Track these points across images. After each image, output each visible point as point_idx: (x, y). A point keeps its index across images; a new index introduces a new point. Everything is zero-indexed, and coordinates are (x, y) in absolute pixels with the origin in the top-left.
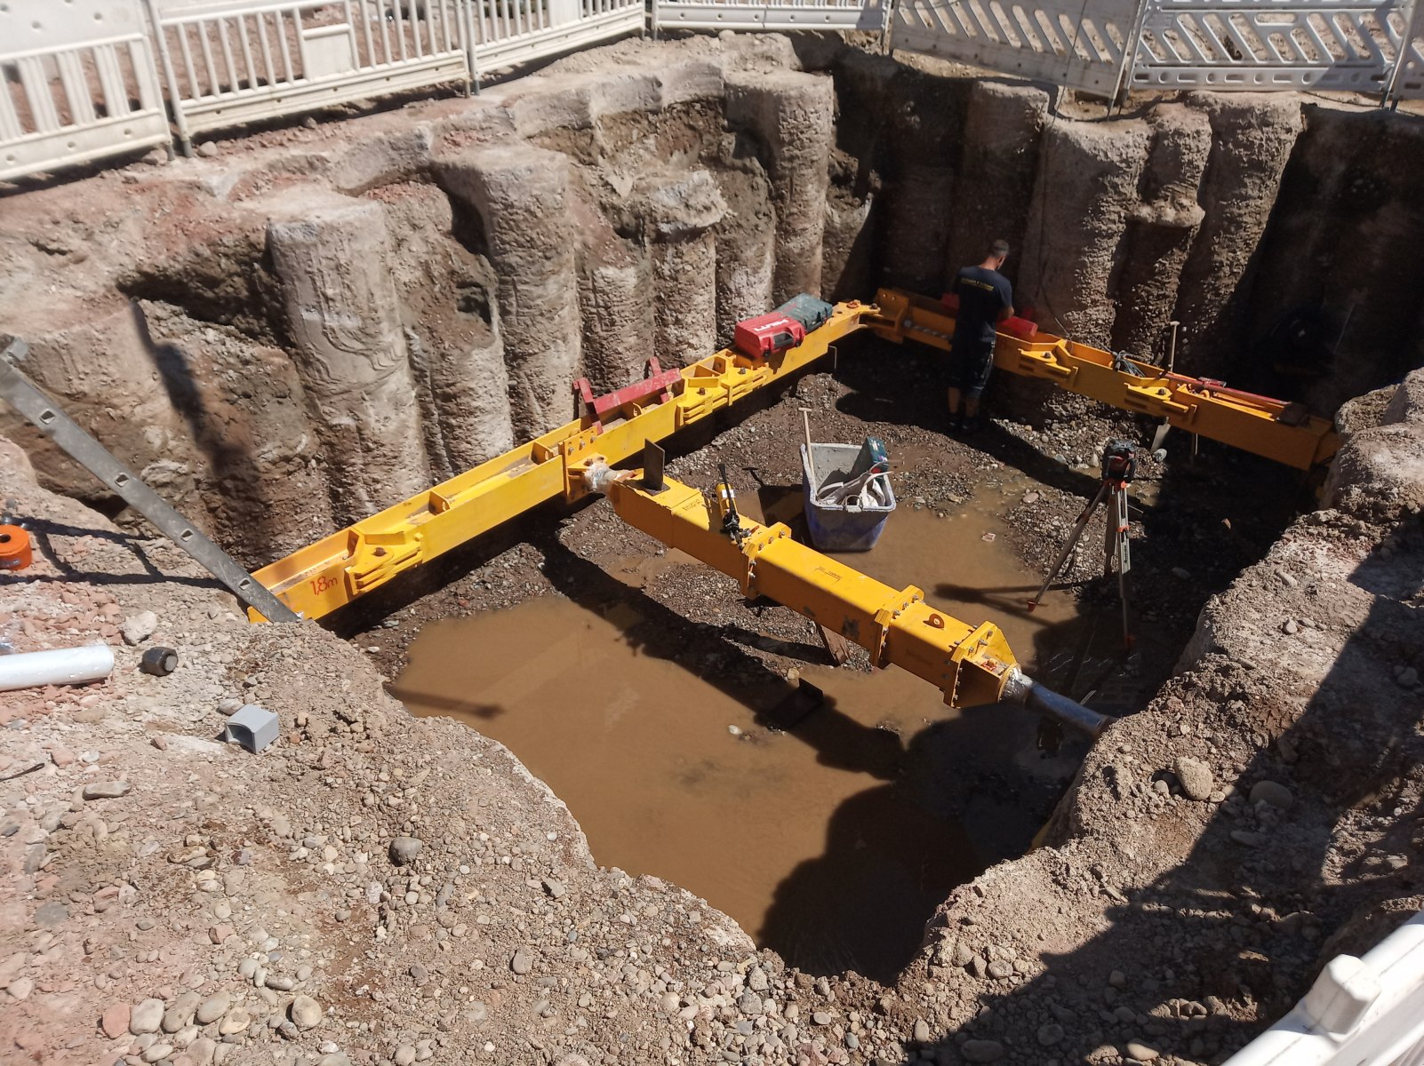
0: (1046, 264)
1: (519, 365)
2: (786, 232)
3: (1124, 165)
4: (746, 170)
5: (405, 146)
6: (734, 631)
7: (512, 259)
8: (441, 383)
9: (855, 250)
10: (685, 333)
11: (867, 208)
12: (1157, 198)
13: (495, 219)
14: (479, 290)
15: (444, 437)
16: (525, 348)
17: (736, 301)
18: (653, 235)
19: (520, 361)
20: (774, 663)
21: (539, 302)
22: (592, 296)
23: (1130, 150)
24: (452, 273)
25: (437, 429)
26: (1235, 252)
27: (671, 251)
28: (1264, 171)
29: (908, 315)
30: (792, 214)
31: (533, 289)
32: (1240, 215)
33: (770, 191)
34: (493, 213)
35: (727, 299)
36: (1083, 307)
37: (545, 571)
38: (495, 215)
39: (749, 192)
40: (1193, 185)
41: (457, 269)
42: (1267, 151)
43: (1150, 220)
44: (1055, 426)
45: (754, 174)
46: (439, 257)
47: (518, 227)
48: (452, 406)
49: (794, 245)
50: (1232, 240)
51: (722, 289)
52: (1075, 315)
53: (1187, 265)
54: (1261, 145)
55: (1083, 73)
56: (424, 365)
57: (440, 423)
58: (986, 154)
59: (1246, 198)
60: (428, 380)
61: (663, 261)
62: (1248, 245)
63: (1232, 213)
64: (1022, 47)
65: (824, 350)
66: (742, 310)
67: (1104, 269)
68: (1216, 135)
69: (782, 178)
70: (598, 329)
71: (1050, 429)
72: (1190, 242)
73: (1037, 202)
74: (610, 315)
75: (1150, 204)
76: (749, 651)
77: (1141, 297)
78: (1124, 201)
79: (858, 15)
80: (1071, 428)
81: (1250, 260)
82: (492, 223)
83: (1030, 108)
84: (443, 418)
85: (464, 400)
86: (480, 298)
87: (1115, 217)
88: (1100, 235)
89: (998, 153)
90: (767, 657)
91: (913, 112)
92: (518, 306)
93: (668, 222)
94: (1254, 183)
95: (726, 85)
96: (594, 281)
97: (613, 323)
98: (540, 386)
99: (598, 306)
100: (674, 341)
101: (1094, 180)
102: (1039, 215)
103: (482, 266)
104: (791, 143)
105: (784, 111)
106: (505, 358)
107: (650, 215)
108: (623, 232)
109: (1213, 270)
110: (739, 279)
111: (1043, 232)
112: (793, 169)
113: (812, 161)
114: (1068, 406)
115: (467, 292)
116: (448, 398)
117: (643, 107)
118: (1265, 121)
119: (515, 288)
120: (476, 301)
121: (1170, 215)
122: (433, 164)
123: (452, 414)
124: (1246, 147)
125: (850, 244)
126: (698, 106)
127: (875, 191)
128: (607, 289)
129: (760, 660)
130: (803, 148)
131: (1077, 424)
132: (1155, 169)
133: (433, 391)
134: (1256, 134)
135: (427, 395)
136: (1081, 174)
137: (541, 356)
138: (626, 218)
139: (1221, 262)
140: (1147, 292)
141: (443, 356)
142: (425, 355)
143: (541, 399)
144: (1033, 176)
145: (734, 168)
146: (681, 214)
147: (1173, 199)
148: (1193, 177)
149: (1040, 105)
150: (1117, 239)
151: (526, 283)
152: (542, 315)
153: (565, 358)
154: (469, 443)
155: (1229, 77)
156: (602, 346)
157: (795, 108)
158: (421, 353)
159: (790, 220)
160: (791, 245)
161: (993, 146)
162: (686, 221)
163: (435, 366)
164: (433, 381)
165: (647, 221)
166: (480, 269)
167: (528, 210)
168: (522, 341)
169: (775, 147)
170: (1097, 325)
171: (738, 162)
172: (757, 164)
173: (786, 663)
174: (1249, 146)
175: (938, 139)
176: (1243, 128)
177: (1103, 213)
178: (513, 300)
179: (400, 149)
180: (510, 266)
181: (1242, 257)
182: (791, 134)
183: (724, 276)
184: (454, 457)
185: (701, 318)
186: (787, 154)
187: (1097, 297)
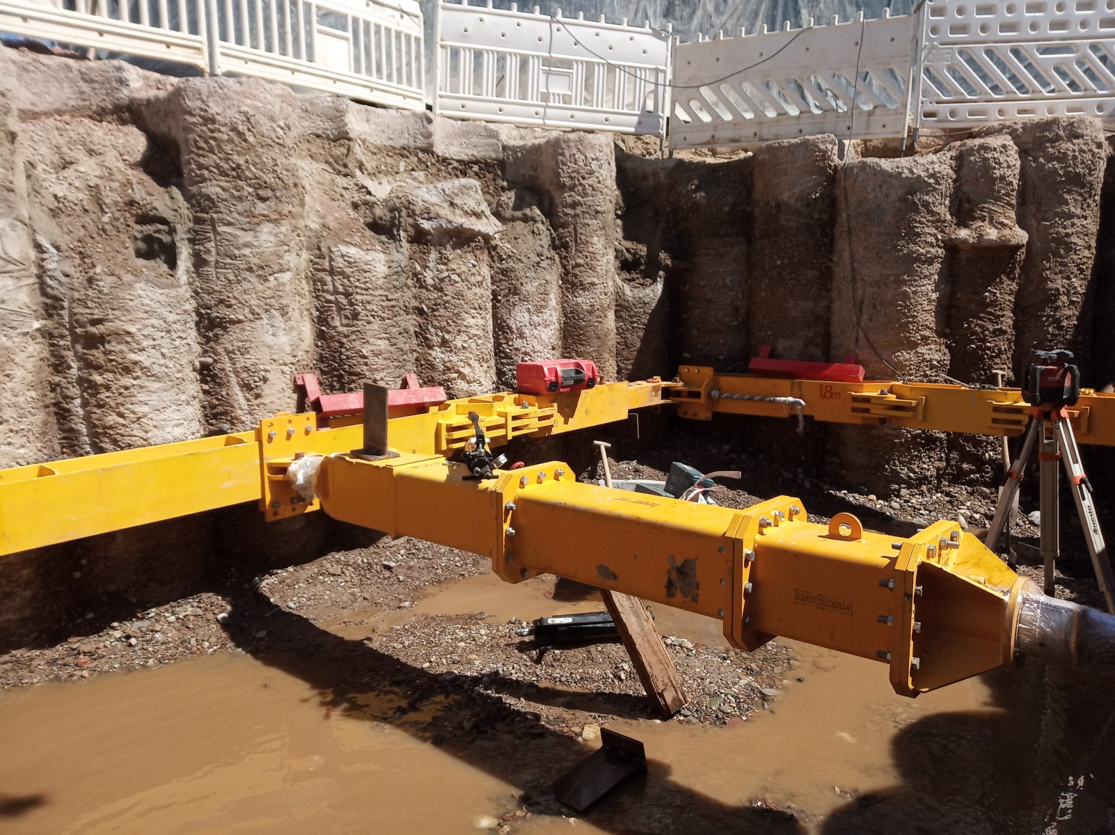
0: (862, 302)
1: (216, 335)
2: (573, 284)
3: (932, 181)
4: (525, 219)
5: (99, 79)
6: (497, 681)
7: (212, 189)
8: (84, 319)
9: (649, 328)
10: (454, 359)
11: (659, 287)
12: (974, 219)
13: (191, 136)
14: (165, 228)
15: (85, 404)
16: (222, 312)
17: (518, 343)
18: (412, 231)
19: (219, 331)
20: (559, 719)
21: (246, 251)
22: (328, 279)
23: (936, 166)
24: (131, 203)
25: (74, 391)
26: (1068, 278)
27: (433, 256)
28: (1083, 186)
29: (715, 385)
30: (578, 265)
31: (240, 233)
32: (1068, 235)
33: (553, 240)
34: (188, 129)
35: (508, 340)
36: (913, 346)
37: (225, 625)
38: (192, 131)
39: (530, 237)
40: (1009, 204)
41: (137, 198)
42: (1083, 163)
43: (971, 241)
44: (904, 492)
45: (535, 221)
46: (115, 185)
47: (219, 146)
48: (97, 355)
49: (583, 300)
50: (1064, 265)
51: (501, 328)
52: (904, 355)
53: (1018, 295)
54: (1075, 157)
55: (868, 121)
56: (60, 291)
57: (80, 381)
58: (778, 206)
59: (1070, 216)
60: (65, 313)
61: (425, 267)
62: (1082, 271)
63: (1058, 233)
64: (801, 113)
65: (624, 416)
66: (526, 354)
67: (930, 301)
68: (1023, 153)
69: (565, 225)
70: (337, 323)
71: (898, 496)
72: (1018, 270)
73: (842, 245)
74: (351, 304)
75: (966, 226)
76: (520, 704)
77: (975, 333)
78: (939, 223)
79: (636, 119)
80: (922, 494)
81: (1088, 288)
82: (187, 141)
83: (820, 150)
84: (84, 374)
85: (113, 346)
86: (166, 239)
87: (930, 239)
88: (917, 260)
89: (792, 202)
90: (547, 713)
91: (698, 189)
92: (218, 254)
93: (429, 219)
94: (1076, 200)
95: (505, 148)
96: (331, 260)
97: (355, 316)
98: (246, 369)
99: (336, 292)
100: (441, 368)
101: (903, 199)
102: (846, 255)
103: (172, 198)
104: (572, 188)
105: (563, 154)
106: (197, 324)
107: (407, 208)
108: (376, 227)
109: (1051, 298)
110: (519, 317)
111: (853, 270)
112: (576, 215)
113: (597, 212)
114: (915, 467)
115: (149, 229)
116: (93, 341)
117: (412, 144)
118: (1073, 133)
119: (214, 230)
120: (160, 241)
121: (992, 234)
122: (132, 101)
123: (98, 368)
124: (1059, 160)
125: (645, 319)
126: (476, 168)
127: (666, 269)
128: (348, 271)
129: (537, 717)
130: (586, 195)
131: (929, 490)
132: (966, 188)
133: (72, 329)
134: (1066, 146)
135: (62, 337)
136: (887, 196)
137: (247, 325)
138: (379, 211)
139: (1057, 290)
140: (982, 327)
141: (90, 281)
142: (64, 279)
143: (246, 387)
144: (832, 221)
145: (513, 219)
146: (445, 211)
147: (991, 219)
148: (1008, 195)
149: (830, 147)
150: (937, 266)
151: (229, 224)
152: (250, 270)
153: (283, 339)
154: (121, 415)
155: (1020, 112)
156: (342, 345)
157: (574, 151)
158: (58, 274)
159: (577, 271)
160: (580, 300)
161: (786, 196)
162: (451, 217)
163: (76, 295)
164: (72, 315)
165: (404, 213)
166: (169, 202)
167: (234, 129)
168: (221, 301)
169: (555, 194)
170: (932, 367)
171: (518, 214)
172: (538, 212)
173: (582, 719)
174: (1062, 158)
175: (727, 209)
176: (1053, 141)
177: (918, 235)
178: (211, 245)
179: (92, 81)
180: (208, 198)
181: (1079, 284)
182: (572, 178)
183: (503, 312)
184: (96, 435)
185: (473, 346)
186: (569, 200)
187: (927, 333)
